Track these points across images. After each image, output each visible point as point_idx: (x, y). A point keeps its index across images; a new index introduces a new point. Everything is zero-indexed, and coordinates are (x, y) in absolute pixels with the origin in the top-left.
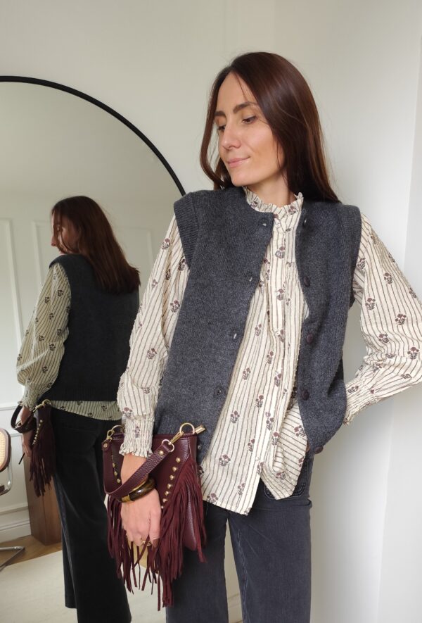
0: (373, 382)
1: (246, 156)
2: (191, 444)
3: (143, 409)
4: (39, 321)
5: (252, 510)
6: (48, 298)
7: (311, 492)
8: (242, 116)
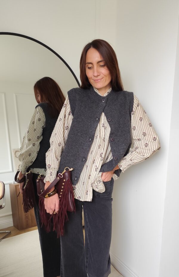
0: (132, 157)
2: (69, 174)
3: (55, 166)
4: (29, 132)
5: (93, 199)
6: (34, 122)
7: (112, 195)
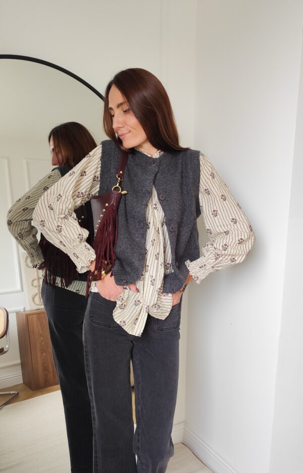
1: (128, 132)
8: (122, 109)
